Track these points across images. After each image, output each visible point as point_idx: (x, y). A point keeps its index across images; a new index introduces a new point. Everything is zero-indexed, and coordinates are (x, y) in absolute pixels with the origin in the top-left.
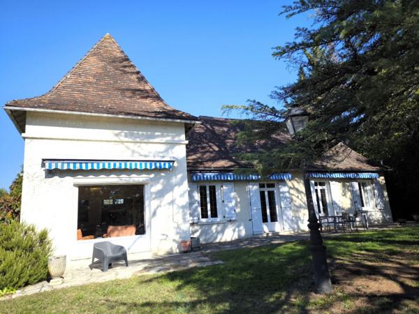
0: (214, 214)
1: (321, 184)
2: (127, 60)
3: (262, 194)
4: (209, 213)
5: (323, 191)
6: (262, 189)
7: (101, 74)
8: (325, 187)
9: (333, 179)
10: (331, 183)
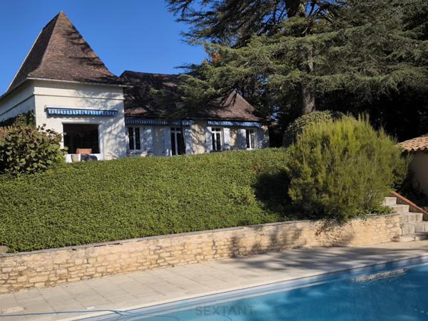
0: (138, 147)
1: (218, 130)
2: (77, 32)
3: (173, 135)
4: (135, 146)
5: (218, 135)
6: (173, 132)
7: (65, 49)
8: (220, 132)
9: (226, 126)
10: (224, 129)
